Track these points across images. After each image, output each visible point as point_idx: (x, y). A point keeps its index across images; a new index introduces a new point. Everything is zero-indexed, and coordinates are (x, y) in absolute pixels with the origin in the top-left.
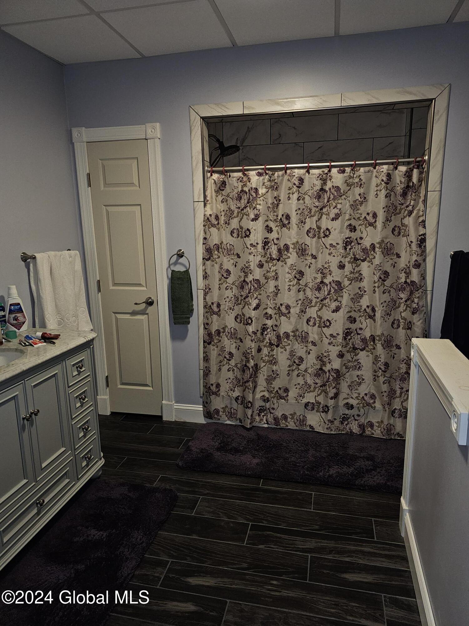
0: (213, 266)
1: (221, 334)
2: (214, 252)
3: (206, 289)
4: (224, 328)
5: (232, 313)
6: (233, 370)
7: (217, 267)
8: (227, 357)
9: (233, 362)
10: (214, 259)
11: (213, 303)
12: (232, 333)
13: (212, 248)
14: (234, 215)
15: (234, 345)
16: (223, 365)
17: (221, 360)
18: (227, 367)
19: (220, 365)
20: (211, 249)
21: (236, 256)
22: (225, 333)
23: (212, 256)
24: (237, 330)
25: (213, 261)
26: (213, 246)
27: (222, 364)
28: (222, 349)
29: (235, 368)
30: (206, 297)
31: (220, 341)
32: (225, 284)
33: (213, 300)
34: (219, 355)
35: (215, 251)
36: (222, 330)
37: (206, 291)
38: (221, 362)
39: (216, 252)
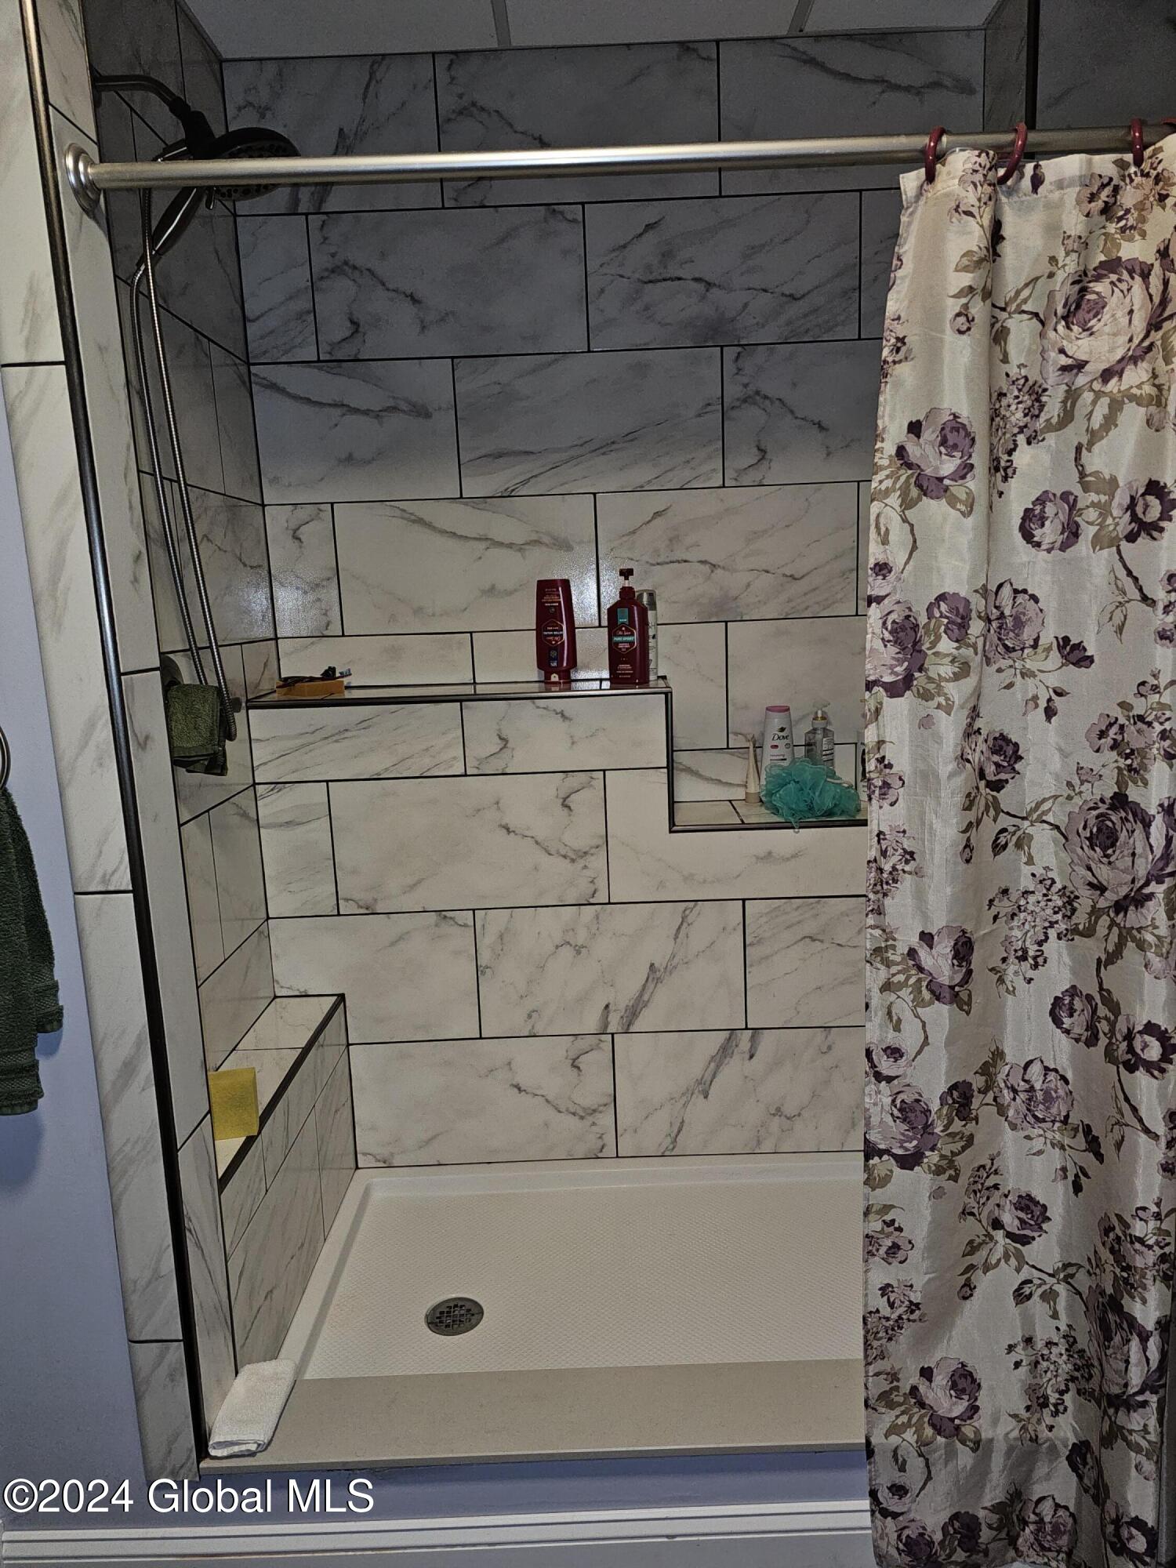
0: (926, 722)
1: (975, 1103)
2: (934, 644)
3: (884, 853)
4: (987, 1070)
5: (1029, 981)
6: (1049, 1296)
7: (950, 728)
8: (1009, 1219)
9: (1046, 1251)
10: (931, 686)
11: (927, 938)
12: (1032, 1089)
13: (923, 619)
14: (1043, 417)
15: (1056, 1158)
16: (987, 1268)
17: (971, 1242)
18: (1007, 1277)
19: (971, 1268)
20: (916, 626)
21: (1055, 657)
22: (991, 1095)
23: (920, 670)
24: (1069, 1076)
25: (926, 696)
26: (929, 609)
27: (978, 1258)
28: (984, 1184)
29: (1056, 1287)
30: (888, 901)
31: (970, 1140)
32: (991, 820)
33: (925, 917)
34: (966, 1213)
35: (938, 638)
36: (978, 1082)
37: (887, 867)
38: (972, 1248)
39: (946, 645)
